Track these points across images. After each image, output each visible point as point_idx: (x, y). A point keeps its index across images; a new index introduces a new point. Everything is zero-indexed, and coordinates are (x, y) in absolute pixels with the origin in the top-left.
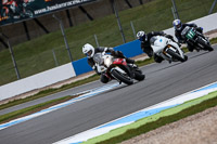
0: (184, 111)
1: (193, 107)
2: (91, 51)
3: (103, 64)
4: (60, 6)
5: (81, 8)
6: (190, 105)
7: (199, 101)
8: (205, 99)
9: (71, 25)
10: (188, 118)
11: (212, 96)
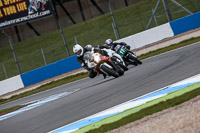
0: (124, 118)
1: (132, 115)
2: (80, 51)
3: (93, 61)
4: (9, 23)
5: (28, 24)
6: (129, 113)
7: (138, 110)
8: (143, 107)
9: (20, 40)
10: (128, 125)
11: (149, 105)
